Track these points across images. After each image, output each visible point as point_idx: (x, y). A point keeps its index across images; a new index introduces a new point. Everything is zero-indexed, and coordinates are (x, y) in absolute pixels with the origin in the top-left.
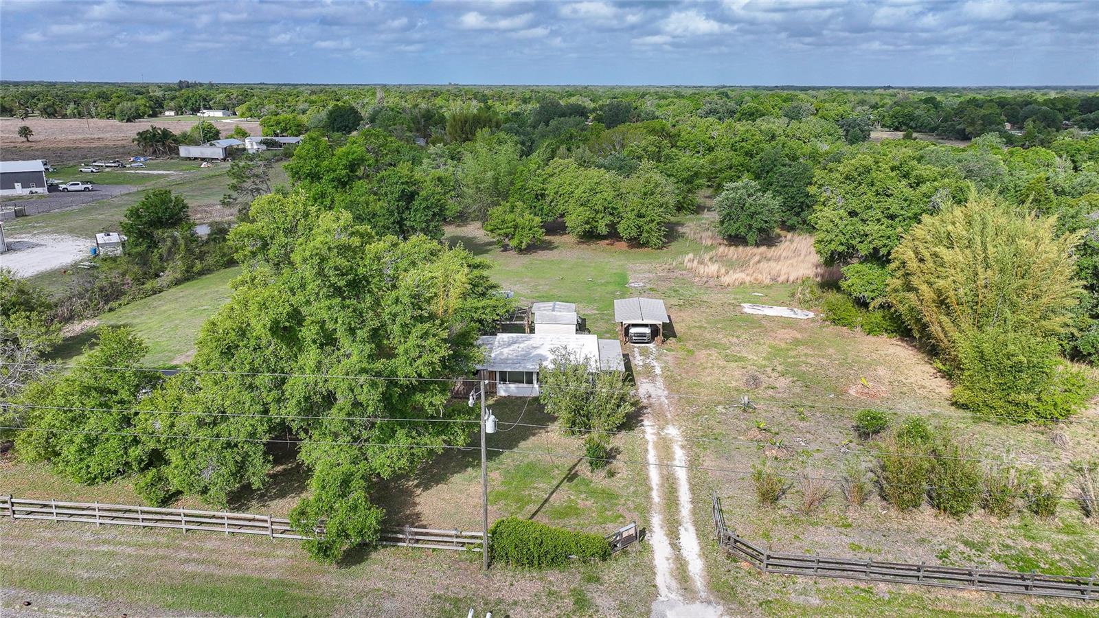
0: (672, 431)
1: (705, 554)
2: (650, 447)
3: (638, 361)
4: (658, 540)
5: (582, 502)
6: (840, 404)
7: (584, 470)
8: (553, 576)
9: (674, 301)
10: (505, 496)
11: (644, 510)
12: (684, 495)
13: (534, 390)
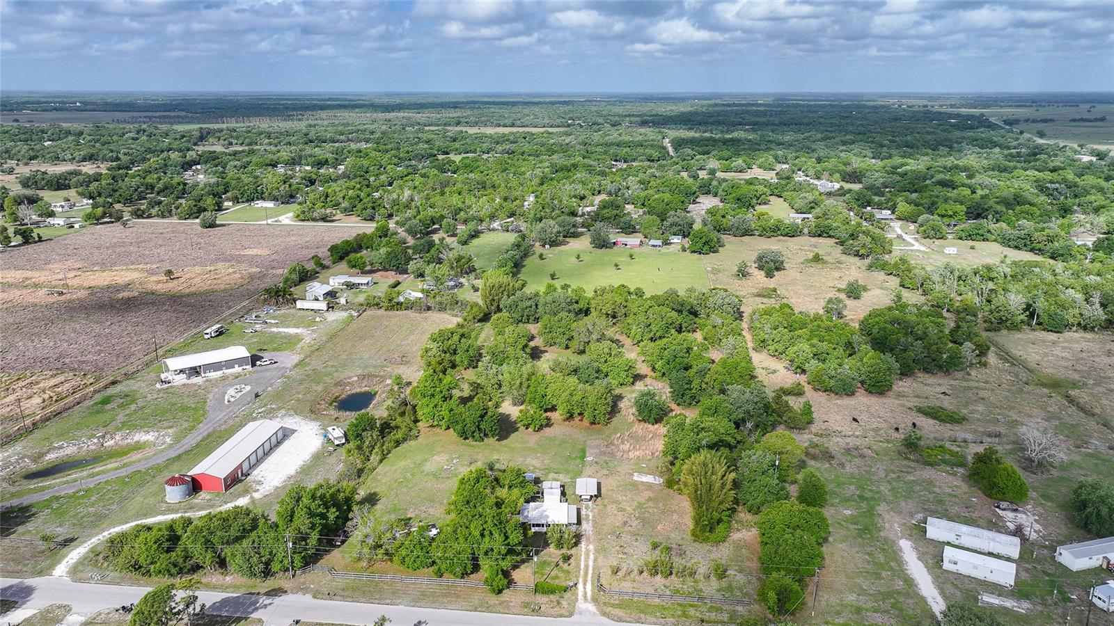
0: (591, 547)
1: (592, 590)
2: (583, 554)
3: (583, 512)
4: (580, 586)
5: (561, 575)
6: (653, 533)
7: (561, 563)
8: (552, 596)
9: (605, 472)
10: (537, 572)
11: (577, 577)
12: (590, 572)
13: (544, 529)
